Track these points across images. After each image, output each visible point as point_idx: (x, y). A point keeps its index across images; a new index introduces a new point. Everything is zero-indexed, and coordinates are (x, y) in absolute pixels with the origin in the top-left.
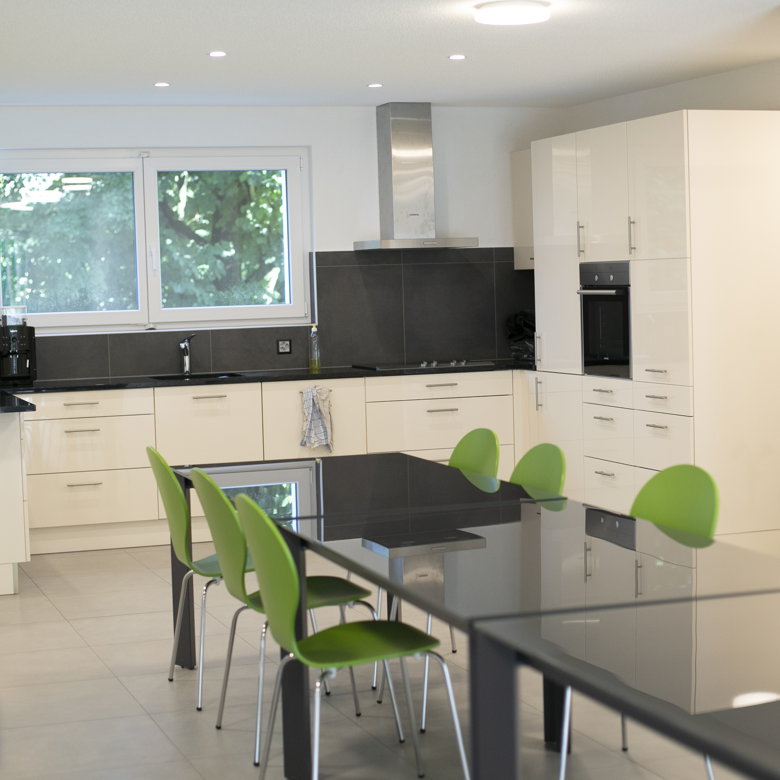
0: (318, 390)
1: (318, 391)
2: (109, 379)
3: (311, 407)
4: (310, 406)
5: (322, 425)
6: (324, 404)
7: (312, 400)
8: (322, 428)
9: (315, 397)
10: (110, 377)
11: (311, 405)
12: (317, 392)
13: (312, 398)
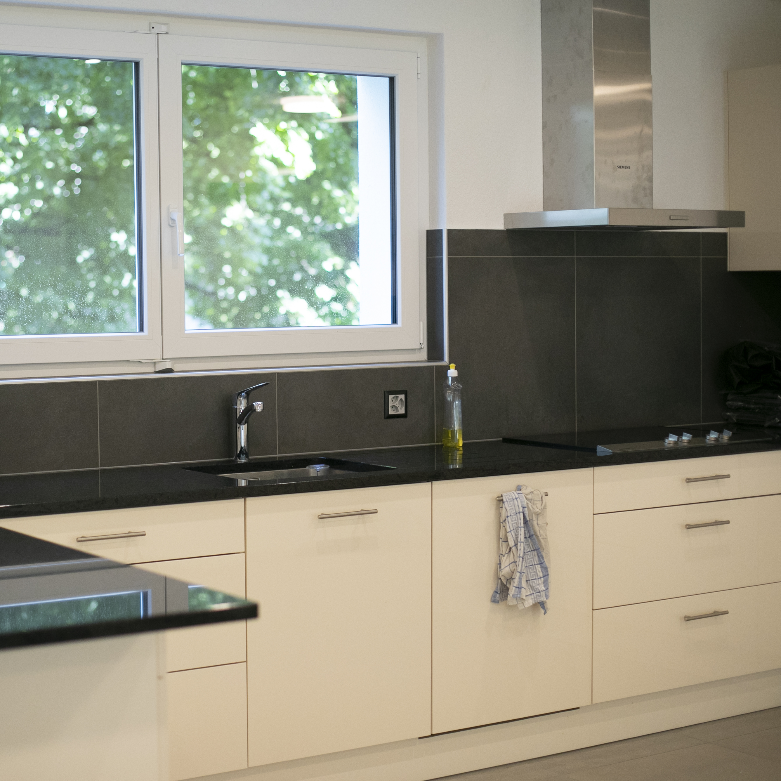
0: (527, 495)
1: (528, 497)
2: (98, 471)
3: (523, 529)
4: (520, 527)
5: (539, 564)
6: (539, 522)
7: (522, 514)
8: (540, 569)
9: (526, 509)
10: (99, 468)
11: (522, 525)
12: (527, 499)
13: (521, 510)
